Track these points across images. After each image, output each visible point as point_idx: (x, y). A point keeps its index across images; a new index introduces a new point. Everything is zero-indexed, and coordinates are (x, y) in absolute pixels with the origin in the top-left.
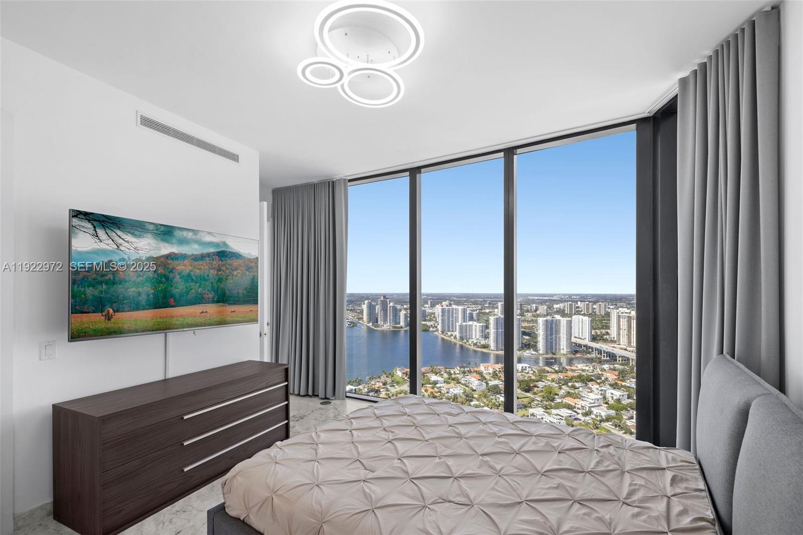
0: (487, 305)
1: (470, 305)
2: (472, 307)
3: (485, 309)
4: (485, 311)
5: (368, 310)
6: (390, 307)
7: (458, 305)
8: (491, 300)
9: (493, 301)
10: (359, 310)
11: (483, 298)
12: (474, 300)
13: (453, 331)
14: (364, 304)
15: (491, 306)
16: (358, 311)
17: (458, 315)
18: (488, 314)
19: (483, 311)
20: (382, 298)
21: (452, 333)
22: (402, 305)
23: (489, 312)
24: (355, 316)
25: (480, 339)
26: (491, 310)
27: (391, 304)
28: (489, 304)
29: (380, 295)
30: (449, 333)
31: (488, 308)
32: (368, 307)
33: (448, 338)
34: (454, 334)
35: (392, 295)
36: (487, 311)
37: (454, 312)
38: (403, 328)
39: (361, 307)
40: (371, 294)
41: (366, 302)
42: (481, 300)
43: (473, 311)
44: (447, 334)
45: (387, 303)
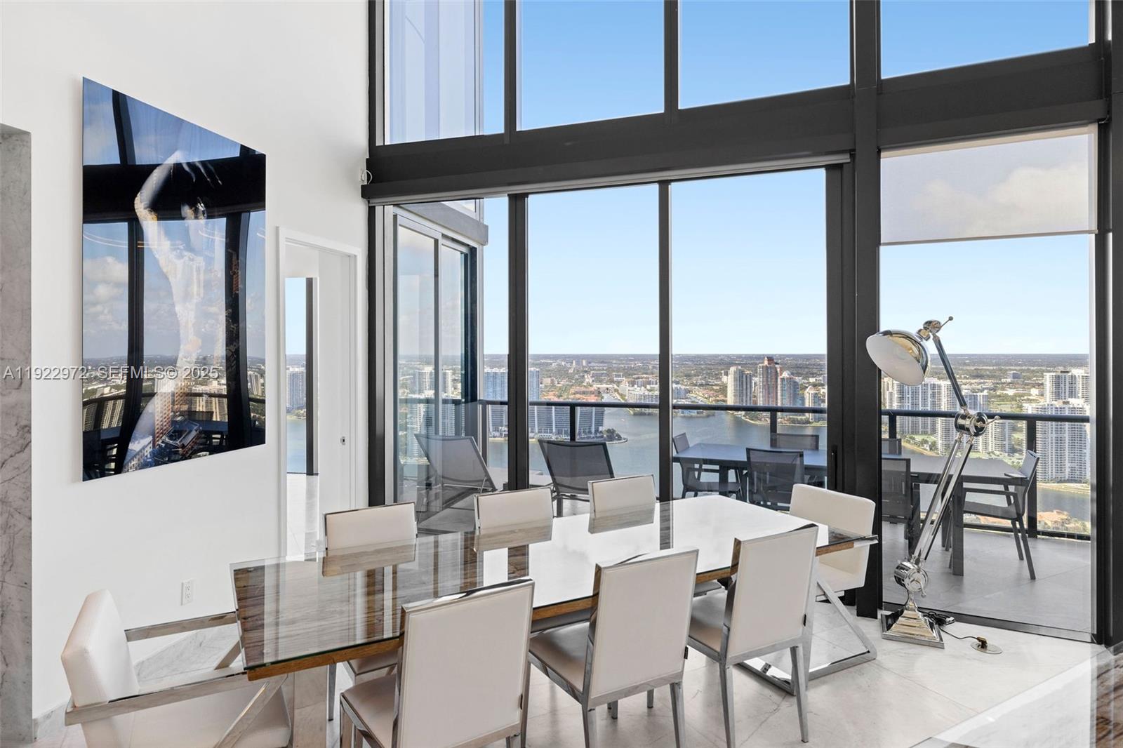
0: (1009, 380)
1: (965, 378)
2: (971, 384)
3: (1003, 389)
4: (1004, 392)
5: (735, 386)
6: (783, 380)
7: (939, 379)
8: (1018, 368)
9: (1023, 371)
10: (716, 385)
11: (996, 364)
12: (973, 368)
13: (925, 433)
14: (727, 374)
15: (1020, 381)
16: (715, 387)
17: (940, 400)
18: (1013, 398)
19: (999, 393)
20: (766, 363)
21: (925, 437)
22: (806, 377)
23: (1015, 395)
24: (710, 397)
25: (997, 453)
26: (1021, 391)
27: (785, 374)
28: (1015, 376)
29: (760, 358)
30: (919, 438)
31: (1012, 385)
32: (735, 379)
33: (915, 448)
34: (931, 439)
35: (782, 357)
36: (1010, 392)
37: (930, 392)
38: (810, 423)
39: (720, 379)
40: (739, 357)
41: (733, 369)
42: (991, 368)
43: (973, 391)
44: (914, 439)
45: (777, 372)
